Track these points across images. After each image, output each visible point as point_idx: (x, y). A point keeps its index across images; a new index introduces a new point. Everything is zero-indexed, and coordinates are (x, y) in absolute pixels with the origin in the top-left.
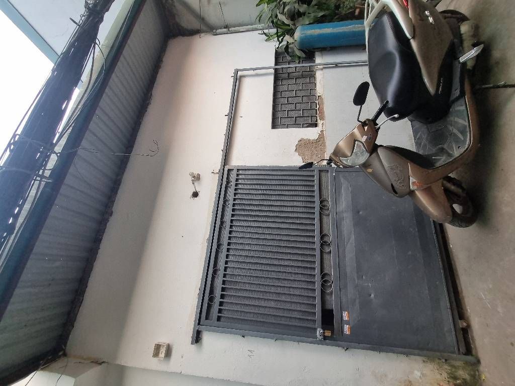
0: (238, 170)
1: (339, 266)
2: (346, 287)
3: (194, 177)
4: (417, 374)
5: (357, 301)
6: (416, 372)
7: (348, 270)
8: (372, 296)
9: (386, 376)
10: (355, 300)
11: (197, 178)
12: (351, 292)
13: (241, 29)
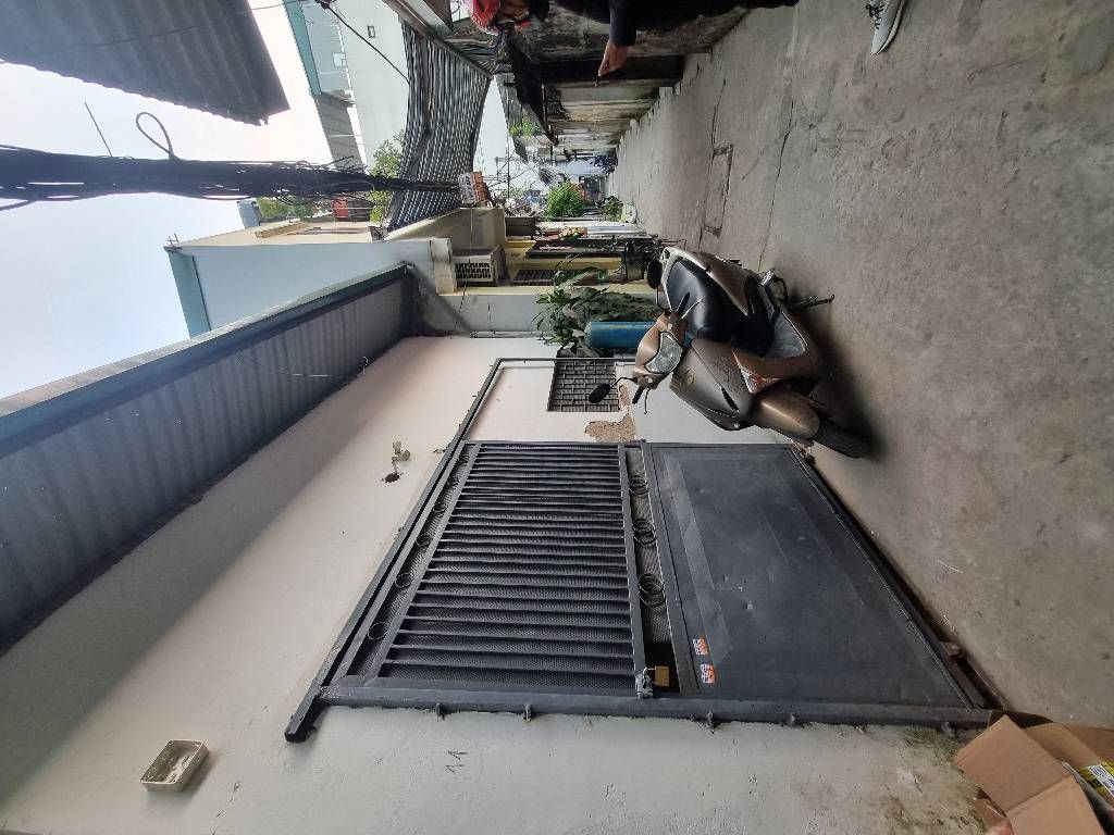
0: (483, 445)
1: (675, 562)
2: (692, 596)
3: (398, 452)
4: (906, 776)
5: (721, 618)
6: (900, 772)
7: (694, 568)
8: (750, 607)
9: (829, 791)
10: (714, 617)
11: (402, 456)
12: (704, 603)
13: (511, 334)
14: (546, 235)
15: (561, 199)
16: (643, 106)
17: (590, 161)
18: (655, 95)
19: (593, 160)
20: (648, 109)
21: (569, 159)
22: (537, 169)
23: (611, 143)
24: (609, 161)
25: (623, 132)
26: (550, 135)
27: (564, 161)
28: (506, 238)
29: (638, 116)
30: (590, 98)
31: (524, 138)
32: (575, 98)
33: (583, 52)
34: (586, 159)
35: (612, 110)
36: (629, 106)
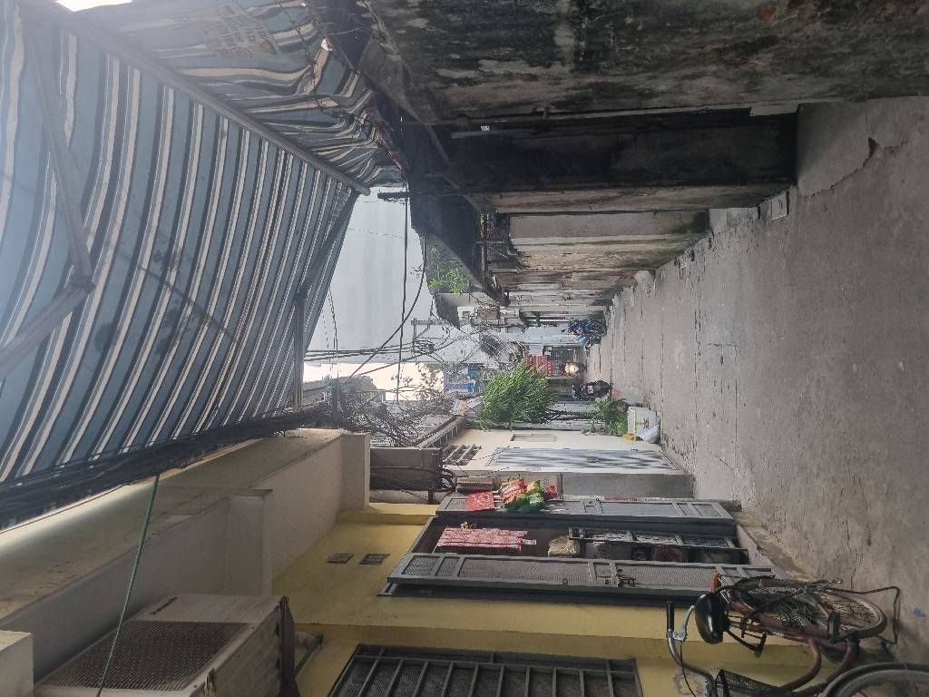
14: (468, 490)
15: (510, 392)
16: (674, 246)
17: (561, 327)
18: (701, 225)
19: (566, 327)
20: (681, 252)
21: (528, 324)
22: (476, 336)
23: (597, 303)
24: (593, 328)
25: (618, 290)
26: (494, 293)
27: (519, 326)
28: (368, 493)
29: (653, 265)
30: (567, 232)
31: (453, 296)
32: (536, 233)
33: (558, 93)
34: (555, 325)
35: (608, 253)
36: (645, 243)
